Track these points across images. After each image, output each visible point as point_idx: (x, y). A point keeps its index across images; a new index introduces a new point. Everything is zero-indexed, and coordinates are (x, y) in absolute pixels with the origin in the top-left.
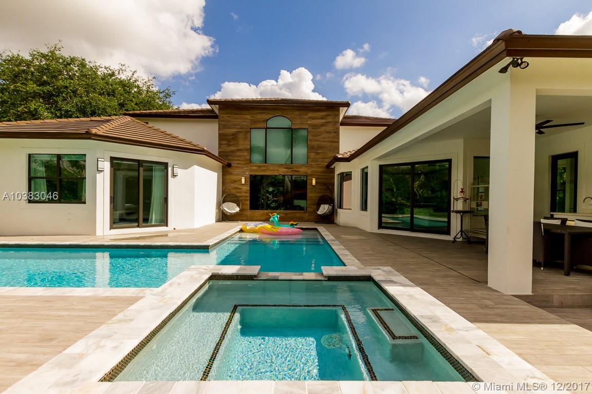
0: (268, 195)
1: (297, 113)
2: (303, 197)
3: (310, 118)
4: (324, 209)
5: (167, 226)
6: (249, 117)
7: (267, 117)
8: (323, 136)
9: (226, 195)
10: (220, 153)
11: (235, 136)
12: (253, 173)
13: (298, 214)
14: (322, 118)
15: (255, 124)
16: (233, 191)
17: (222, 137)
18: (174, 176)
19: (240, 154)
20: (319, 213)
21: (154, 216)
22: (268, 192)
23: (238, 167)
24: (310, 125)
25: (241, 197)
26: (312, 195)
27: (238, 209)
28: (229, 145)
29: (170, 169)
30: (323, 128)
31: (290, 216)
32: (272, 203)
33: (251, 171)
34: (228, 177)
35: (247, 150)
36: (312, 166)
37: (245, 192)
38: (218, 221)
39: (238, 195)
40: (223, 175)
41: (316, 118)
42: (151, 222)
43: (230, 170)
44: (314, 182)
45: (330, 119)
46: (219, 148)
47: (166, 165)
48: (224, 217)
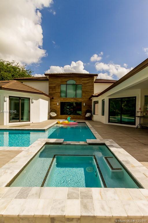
0: (67, 109)
1: (78, 78)
2: (80, 110)
3: (83, 80)
4: (88, 115)
5: (30, 121)
6: (60, 80)
7: (67, 80)
8: (87, 87)
9: (51, 110)
10: (49, 93)
11: (55, 87)
12: (61, 101)
13: (78, 116)
14: (87, 80)
15: (62, 83)
16: (54, 108)
17: (50, 88)
18: (32, 103)
19: (56, 94)
20: (86, 116)
21: (25, 118)
22: (67, 108)
23: (56, 99)
24: (83, 83)
25: (57, 110)
26: (84, 109)
27: (56, 115)
28: (53, 91)
29: (31, 100)
30: (88, 84)
31: (75, 117)
32: (68, 112)
33: (61, 100)
34: (52, 103)
35: (59, 92)
36: (83, 99)
37: (59, 108)
38: (49, 119)
39: (56, 109)
40: (50, 102)
41: (85, 80)
42: (24, 120)
43: (53, 100)
44: (84, 105)
45: (90, 81)
47: (29, 99)
48: (51, 118)
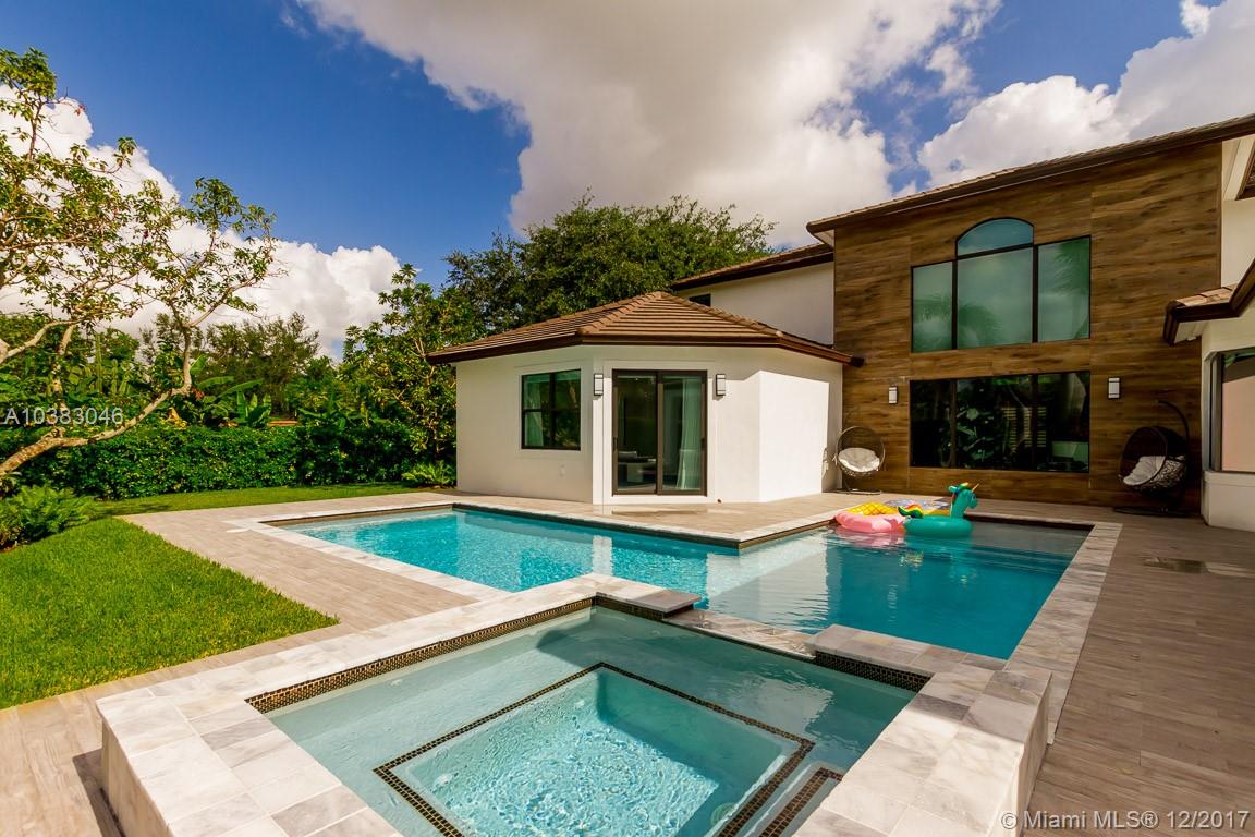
0: (964, 429)
1: (1053, 197)
2: (1077, 427)
3: (1098, 202)
4: (1148, 470)
5: (706, 494)
6: (907, 240)
7: (957, 229)
8: (1150, 245)
9: (848, 435)
10: (837, 336)
11: (872, 293)
12: (918, 377)
13: (1059, 481)
14: (1145, 193)
15: (923, 258)
16: (869, 422)
17: (842, 300)
18: (718, 396)
19: (886, 332)
20: (1128, 481)
21: (684, 474)
22: (964, 420)
23: (879, 365)
24: (1097, 223)
25: (886, 435)
26: (1107, 428)
27: (876, 464)
28: (858, 316)
29: (710, 382)
30: (1149, 223)
31: (1028, 485)
32: (975, 450)
33: (913, 371)
34: (855, 390)
35: (902, 321)
36: (1105, 343)
37: (898, 424)
38: (831, 488)
39: (877, 430)
40: (844, 385)
41: (1126, 198)
42: (680, 484)
43: (859, 372)
44: (1114, 388)
45: (1178, 189)
46: (836, 326)
47: (702, 375)
48: (844, 483)
